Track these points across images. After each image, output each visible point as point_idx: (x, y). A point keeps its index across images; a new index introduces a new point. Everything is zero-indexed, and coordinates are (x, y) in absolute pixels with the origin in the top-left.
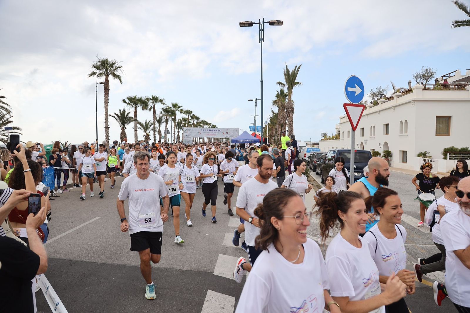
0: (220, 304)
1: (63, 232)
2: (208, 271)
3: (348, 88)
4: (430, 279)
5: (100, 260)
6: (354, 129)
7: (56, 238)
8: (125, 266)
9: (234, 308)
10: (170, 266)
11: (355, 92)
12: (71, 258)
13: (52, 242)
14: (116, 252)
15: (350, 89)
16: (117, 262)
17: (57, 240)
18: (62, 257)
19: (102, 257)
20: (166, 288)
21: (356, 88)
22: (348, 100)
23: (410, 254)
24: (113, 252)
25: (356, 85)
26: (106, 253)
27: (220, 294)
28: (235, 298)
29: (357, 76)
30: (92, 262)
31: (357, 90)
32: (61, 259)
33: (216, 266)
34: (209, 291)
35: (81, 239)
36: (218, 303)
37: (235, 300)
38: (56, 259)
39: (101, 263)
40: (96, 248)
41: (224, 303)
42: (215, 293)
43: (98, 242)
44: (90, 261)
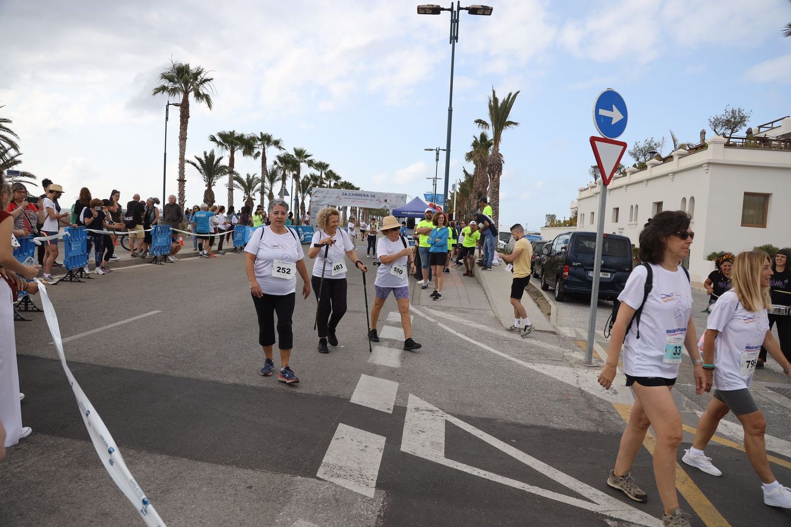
0: (360, 444)
1: (95, 328)
2: (341, 397)
3: (600, 109)
4: (724, 435)
5: (156, 369)
6: (606, 182)
7: (82, 335)
8: (198, 381)
9: (383, 451)
11: (612, 118)
12: (107, 364)
13: (75, 340)
14: (183, 361)
15: (602, 112)
16: (185, 375)
18: (92, 361)
19: (159, 365)
20: (266, 416)
21: (613, 111)
23: (691, 398)
24: (180, 360)
26: (168, 360)
27: (359, 429)
28: (385, 438)
30: (140, 372)
31: (616, 116)
32: (89, 364)
33: (355, 390)
34: (341, 425)
35: (126, 338)
36: (355, 442)
37: (387, 441)
38: (80, 364)
39: (157, 374)
40: (150, 352)
41: (366, 444)
42: (352, 429)
43: (155, 344)
44: (138, 369)
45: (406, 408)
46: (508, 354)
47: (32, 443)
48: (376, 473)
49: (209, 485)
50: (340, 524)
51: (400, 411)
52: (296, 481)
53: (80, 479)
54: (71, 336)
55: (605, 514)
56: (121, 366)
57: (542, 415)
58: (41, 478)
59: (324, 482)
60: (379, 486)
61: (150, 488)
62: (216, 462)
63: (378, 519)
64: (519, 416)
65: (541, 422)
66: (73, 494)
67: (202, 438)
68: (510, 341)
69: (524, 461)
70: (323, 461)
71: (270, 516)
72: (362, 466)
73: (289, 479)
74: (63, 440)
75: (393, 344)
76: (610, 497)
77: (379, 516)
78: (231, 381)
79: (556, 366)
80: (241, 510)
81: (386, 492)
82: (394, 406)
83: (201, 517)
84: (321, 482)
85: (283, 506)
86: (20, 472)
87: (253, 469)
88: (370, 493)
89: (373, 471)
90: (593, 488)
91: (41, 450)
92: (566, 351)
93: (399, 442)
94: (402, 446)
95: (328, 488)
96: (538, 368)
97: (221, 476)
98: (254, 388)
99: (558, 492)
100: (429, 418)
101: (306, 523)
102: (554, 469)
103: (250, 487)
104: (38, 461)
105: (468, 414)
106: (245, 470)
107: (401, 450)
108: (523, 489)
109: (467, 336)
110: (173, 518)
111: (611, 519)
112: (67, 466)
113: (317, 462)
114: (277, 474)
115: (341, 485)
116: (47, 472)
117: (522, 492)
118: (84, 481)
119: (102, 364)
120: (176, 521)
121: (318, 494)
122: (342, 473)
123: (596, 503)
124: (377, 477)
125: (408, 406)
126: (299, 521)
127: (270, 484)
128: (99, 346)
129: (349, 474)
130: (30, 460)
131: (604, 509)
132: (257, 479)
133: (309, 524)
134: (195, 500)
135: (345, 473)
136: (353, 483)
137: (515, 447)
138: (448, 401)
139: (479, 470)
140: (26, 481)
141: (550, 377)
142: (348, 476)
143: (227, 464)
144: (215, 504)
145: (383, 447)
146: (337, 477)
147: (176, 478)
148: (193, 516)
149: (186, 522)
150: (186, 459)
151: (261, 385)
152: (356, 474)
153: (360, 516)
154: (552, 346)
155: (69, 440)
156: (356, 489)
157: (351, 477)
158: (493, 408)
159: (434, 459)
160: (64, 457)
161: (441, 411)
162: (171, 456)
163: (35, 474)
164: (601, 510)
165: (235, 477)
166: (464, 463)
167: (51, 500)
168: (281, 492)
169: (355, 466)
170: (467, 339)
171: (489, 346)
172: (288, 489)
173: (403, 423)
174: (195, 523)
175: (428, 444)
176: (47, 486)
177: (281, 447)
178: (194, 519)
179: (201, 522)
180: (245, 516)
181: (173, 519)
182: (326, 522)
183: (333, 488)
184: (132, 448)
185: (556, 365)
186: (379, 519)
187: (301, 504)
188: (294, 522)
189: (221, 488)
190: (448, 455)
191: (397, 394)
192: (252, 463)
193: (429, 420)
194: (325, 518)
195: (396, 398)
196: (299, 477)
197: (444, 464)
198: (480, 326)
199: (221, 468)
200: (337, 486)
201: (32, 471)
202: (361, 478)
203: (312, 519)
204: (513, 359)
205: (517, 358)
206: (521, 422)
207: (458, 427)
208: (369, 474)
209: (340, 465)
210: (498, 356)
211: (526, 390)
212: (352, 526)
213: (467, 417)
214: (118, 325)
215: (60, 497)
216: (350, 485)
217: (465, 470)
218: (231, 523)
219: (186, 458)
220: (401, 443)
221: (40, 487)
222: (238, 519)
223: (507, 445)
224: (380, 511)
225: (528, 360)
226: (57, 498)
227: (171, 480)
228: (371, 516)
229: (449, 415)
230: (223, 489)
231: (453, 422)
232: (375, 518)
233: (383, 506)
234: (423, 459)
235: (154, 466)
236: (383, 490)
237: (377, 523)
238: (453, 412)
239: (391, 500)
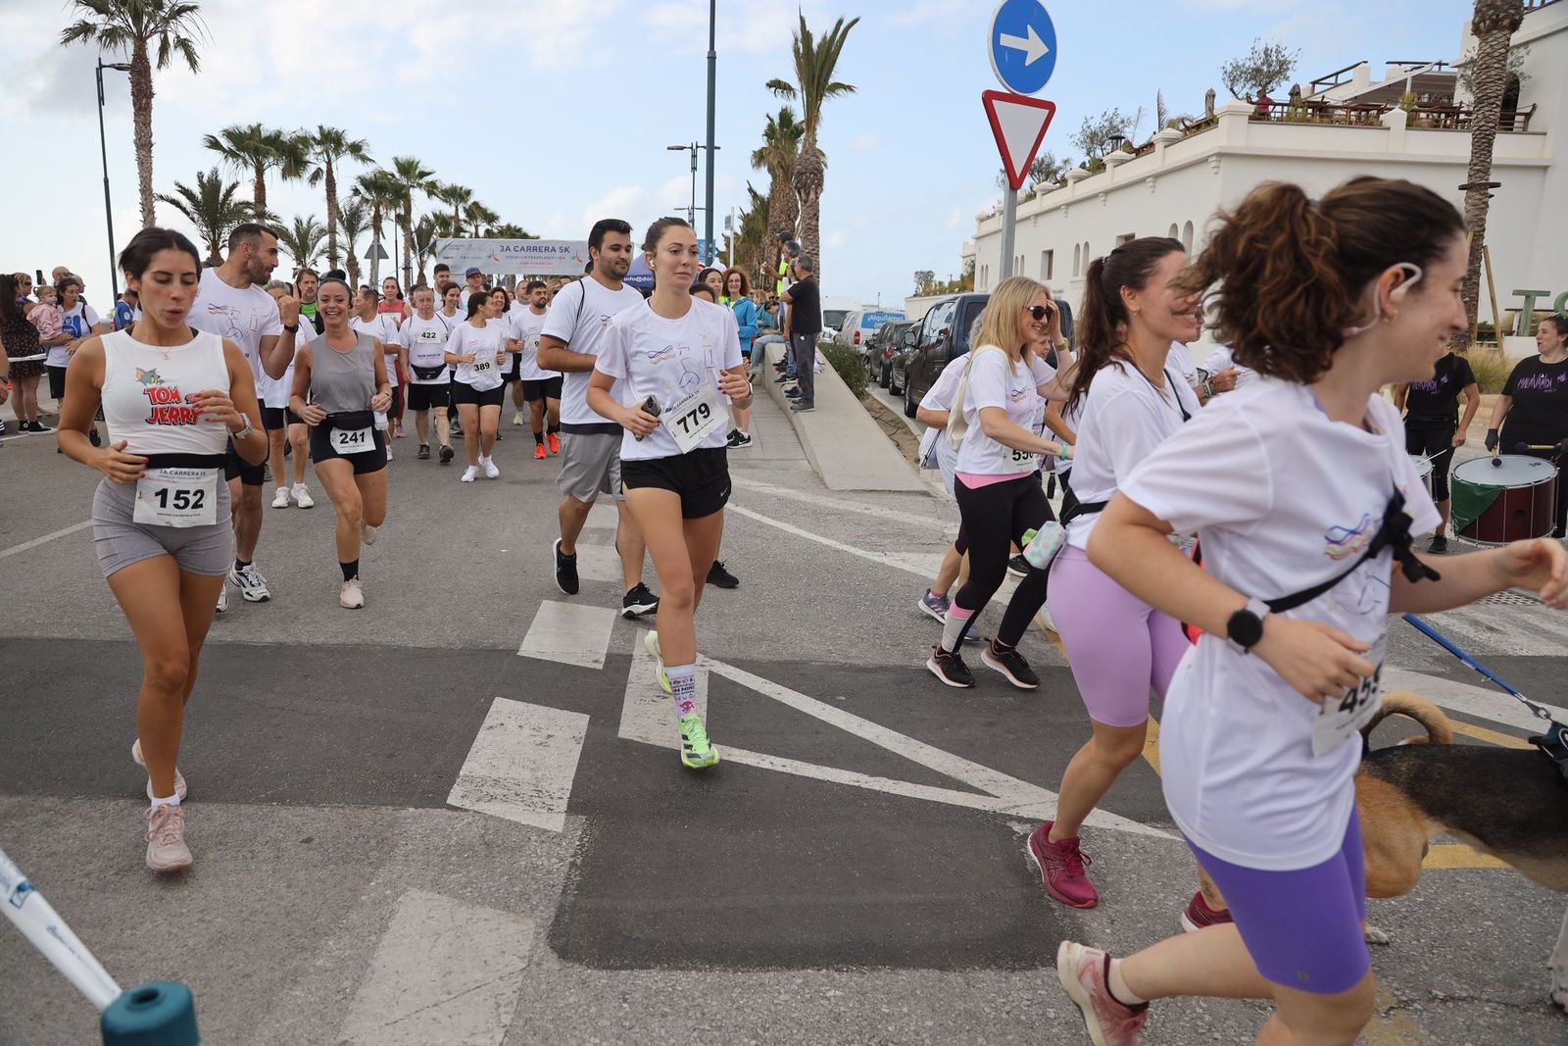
0: (538, 734)
2: (501, 648)
3: (1001, 36)
6: (1015, 183)
9: (582, 742)
10: (364, 637)
11: (1026, 52)
15: (1007, 40)
20: (345, 698)
21: (1028, 38)
22: (1000, 81)
25: (1029, 27)
27: (535, 706)
28: (587, 717)
30: (72, 640)
31: (1033, 47)
33: (529, 632)
34: (498, 701)
35: (38, 577)
36: (527, 731)
37: (590, 722)
39: (108, 642)
41: (549, 733)
42: (521, 705)
44: (65, 636)
45: (632, 656)
46: (837, 540)
48: (569, 785)
49: (221, 847)
50: (493, 889)
51: (619, 664)
52: (405, 819)
55: (1009, 813)
56: (26, 634)
57: (898, 645)
59: (462, 814)
60: (573, 808)
61: (91, 867)
62: (237, 801)
63: (570, 869)
64: (854, 652)
65: (896, 659)
67: (208, 756)
68: (841, 515)
69: (860, 734)
70: (461, 773)
71: (350, 890)
72: (539, 774)
73: (390, 815)
75: (608, 538)
76: (1019, 781)
77: (573, 864)
78: (269, 640)
79: (928, 555)
80: (289, 886)
81: (587, 819)
82: (608, 656)
83: (203, 910)
84: (456, 814)
85: (377, 868)
87: (313, 804)
88: (556, 823)
89: (562, 779)
90: (988, 770)
92: (948, 526)
93: (617, 723)
94: (622, 728)
95: (470, 824)
96: (891, 560)
97: (247, 825)
98: (317, 648)
99: (923, 783)
101: (424, 894)
102: (917, 742)
103: (309, 840)
105: (755, 655)
106: (298, 809)
107: (620, 736)
108: (857, 784)
109: (757, 511)
110: (141, 920)
111: (1020, 820)
113: (448, 777)
114: (364, 808)
115: (497, 815)
117: (856, 791)
120: (148, 925)
121: (449, 837)
122: (499, 791)
123: (993, 796)
124: (569, 792)
125: (636, 653)
126: (409, 893)
127: (350, 829)
129: (514, 792)
131: (1008, 805)
132: (323, 824)
133: (430, 895)
135: (505, 792)
136: (521, 807)
137: (845, 708)
138: (715, 636)
139: (772, 758)
141: (915, 575)
142: (511, 796)
143: (260, 801)
144: (233, 881)
145: (584, 734)
146: (489, 801)
148: (184, 910)
149: (170, 924)
151: (335, 641)
152: (528, 790)
153: (535, 868)
154: (922, 519)
156: (527, 819)
157: (517, 798)
158: (803, 640)
162: (140, 801)
164: (1002, 806)
165: (276, 825)
168: (373, 842)
169: (527, 775)
170: (757, 516)
171: (800, 527)
172: (389, 834)
173: (625, 687)
174: (190, 924)
177: (374, 755)
178: (188, 916)
179: (203, 921)
180: (295, 899)
181: (142, 923)
182: (466, 887)
183: (482, 822)
184: (50, 795)
185: (927, 552)
186: (573, 870)
187: (413, 860)
188: (398, 896)
189: (245, 849)
191: (613, 630)
192: (312, 794)
194: (464, 880)
195: (612, 639)
196: (411, 810)
198: (782, 491)
199: (250, 810)
200: (488, 818)
202: (538, 796)
203: (437, 886)
204: (846, 548)
205: (854, 544)
206: (856, 662)
207: (734, 683)
208: (553, 789)
209: (495, 778)
210: (815, 543)
211: (868, 603)
212: (517, 889)
213: (751, 661)
214: (18, 551)
216: (514, 813)
217: (745, 761)
218: (267, 914)
220: (619, 723)
222: (282, 904)
223: (828, 707)
224: (575, 855)
225: (874, 547)
227: (138, 846)
228: (558, 866)
229: (715, 661)
230: (250, 851)
231: (723, 675)
232: (566, 869)
233: (582, 846)
234: (664, 748)
235: (101, 822)
236: (582, 814)
237: (568, 878)
238: (724, 655)
239: (597, 833)
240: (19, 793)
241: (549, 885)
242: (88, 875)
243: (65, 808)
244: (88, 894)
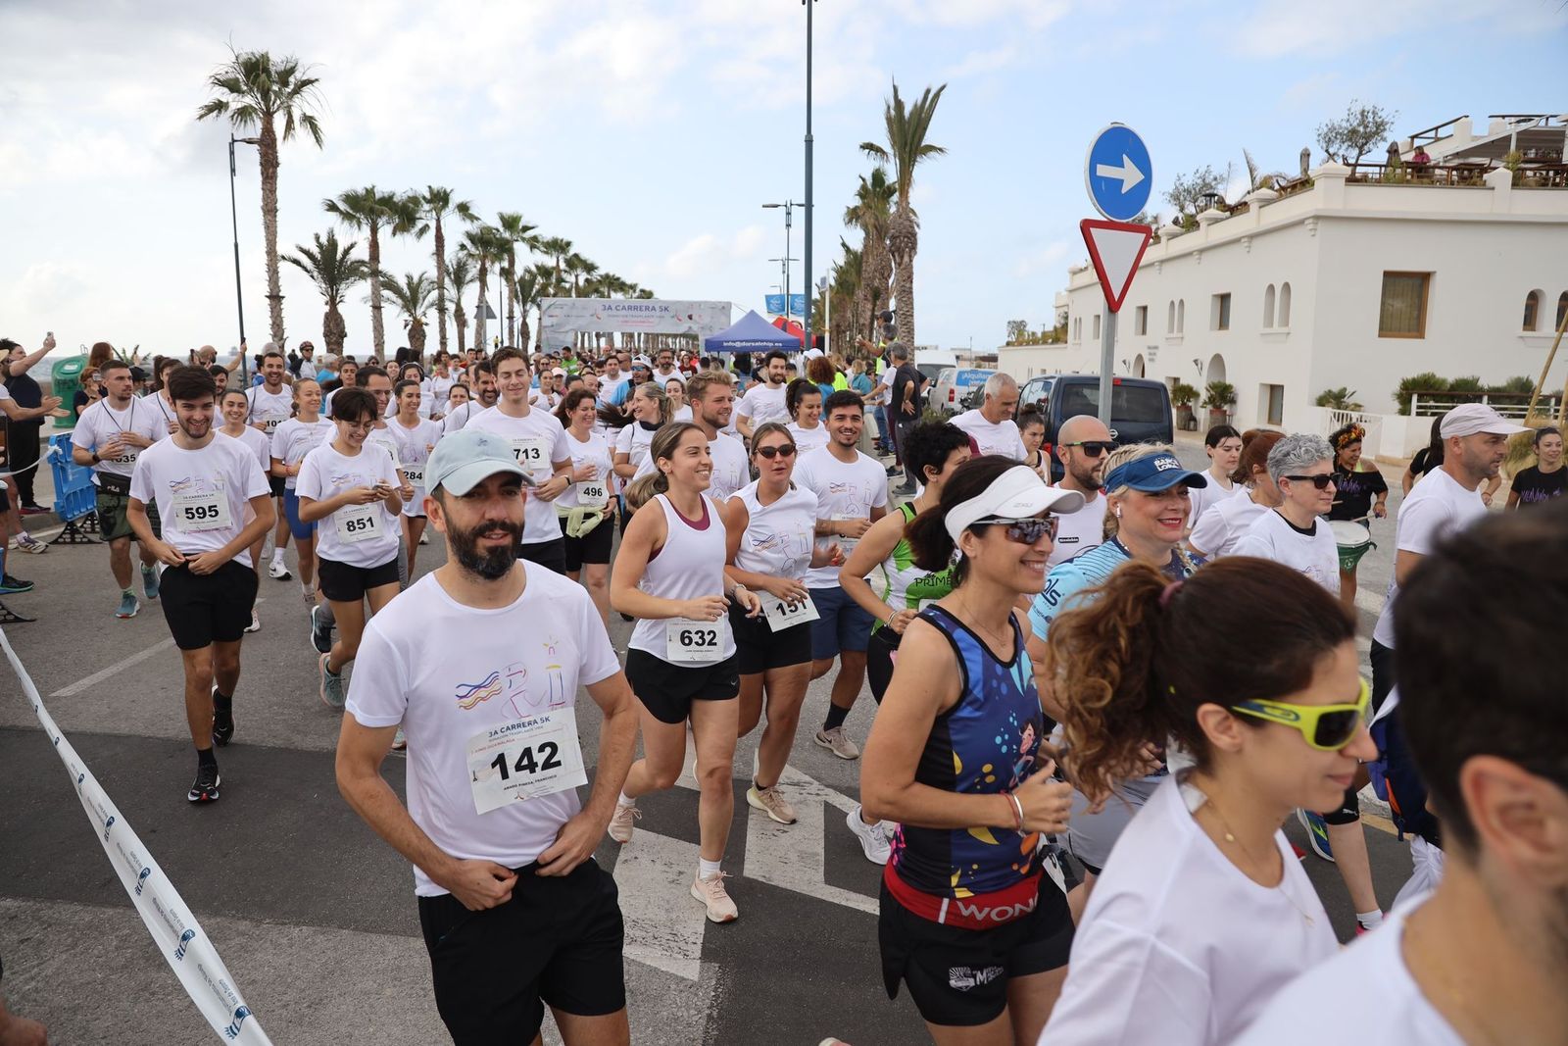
0: (667, 869)
3: (1098, 166)
5: (269, 736)
6: (1113, 306)
7: (114, 669)
11: (1122, 181)
12: (171, 734)
13: (101, 683)
15: (1103, 170)
17: (120, 674)
18: (140, 729)
19: (273, 727)
21: (1122, 166)
22: (1098, 210)
24: (312, 710)
25: (1124, 156)
26: (290, 714)
27: (663, 838)
29: (1129, 125)
31: (1129, 175)
32: (136, 737)
36: (659, 866)
38: (118, 738)
39: (272, 748)
40: (254, 698)
41: (680, 868)
43: (260, 679)
47: (50, 926)
48: (701, 929)
49: (396, 983)
53: (153, 994)
54: (92, 673)
58: (79, 999)
60: (707, 955)
61: (286, 998)
62: (405, 934)
63: (708, 1022)
66: (144, 1027)
72: (674, 916)
74: (110, 912)
77: (710, 1016)
81: (720, 967)
86: (37, 990)
88: (691, 969)
89: (694, 922)
91: (70, 939)
93: (741, 860)
94: (746, 866)
100: (794, 800)
104: (66, 961)
107: (744, 874)
112: (124, 967)
115: (638, 960)
116: (89, 983)
118: (161, 997)
119: (161, 734)
122: (638, 933)
124: (702, 936)
128: (152, 692)
129: (651, 934)
130: (51, 962)
134: (373, 1016)
135: (644, 934)
136: (658, 952)
140: (50, 1007)
142: (650, 940)
144: (410, 1021)
146: (630, 944)
147: (332, 973)
150: (346, 931)
152: (664, 933)
153: (676, 1020)
155: (121, 911)
156: (666, 965)
157: (655, 941)
159: (805, 888)
160: (117, 948)
161: (816, 783)
162: (319, 928)
163: (66, 990)
166: (859, 893)
167: (103, 1042)
169: (662, 916)
173: (747, 818)
175: (793, 857)
176: (91, 1014)
184: (243, 918)
186: (710, 1024)
190: (830, 879)
193: (795, 804)
197: (824, 898)
201: (59, 985)
202: (673, 941)
208: (687, 933)
209: (634, 918)
212: (661, 1042)
215: (120, 1034)
216: (654, 958)
217: (862, 907)
219: (348, 928)
220: (744, 859)
221: (79, 1017)
224: (711, 1007)
226: (114, 1038)
227: (324, 978)
228: (696, 1018)
229: (831, 790)
230: (422, 989)
231: (838, 806)
232: (703, 1022)
233: (717, 997)
234: (786, 890)
235: (290, 951)
236: (714, 962)
237: (706, 1032)
238: (837, 783)
239: (729, 982)
240: (216, 913)
241: (689, 1039)
242: (285, 1006)
243: (257, 933)
244: (288, 1027)
